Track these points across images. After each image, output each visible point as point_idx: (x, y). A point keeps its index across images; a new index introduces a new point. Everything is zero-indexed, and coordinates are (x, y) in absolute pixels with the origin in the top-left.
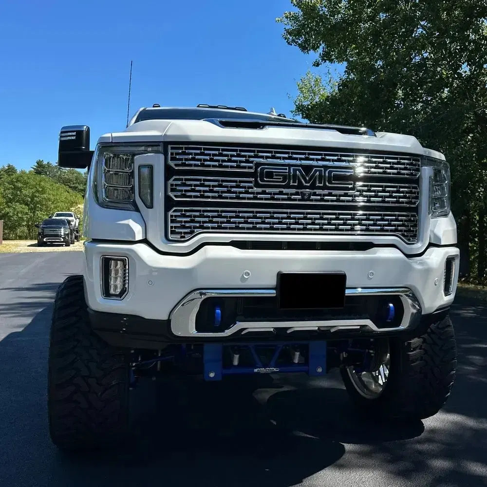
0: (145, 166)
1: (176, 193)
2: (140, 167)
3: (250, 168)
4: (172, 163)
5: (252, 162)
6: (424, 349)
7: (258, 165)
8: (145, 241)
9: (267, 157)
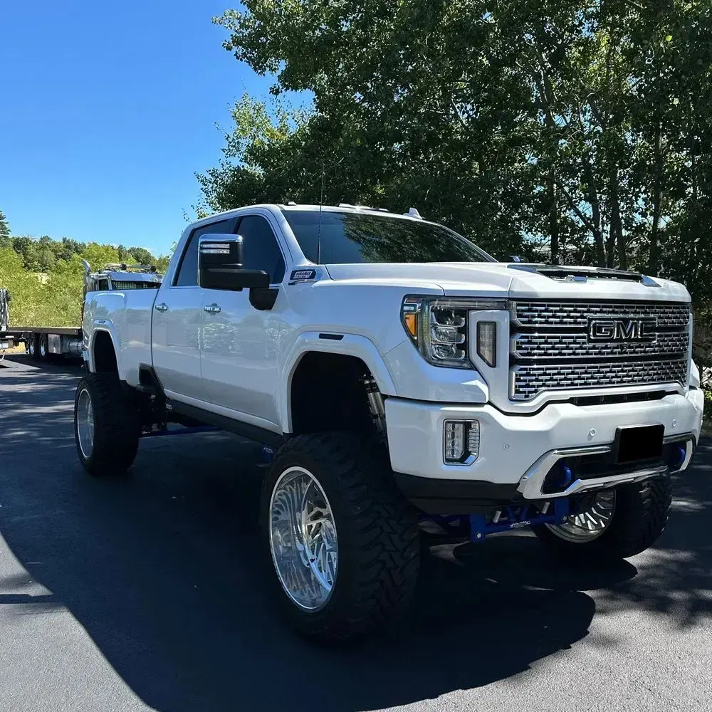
0: (485, 323)
1: (521, 351)
2: (479, 324)
3: (584, 323)
4: (517, 320)
5: (585, 318)
6: (651, 487)
7: (590, 320)
8: (489, 403)
9: (597, 312)
